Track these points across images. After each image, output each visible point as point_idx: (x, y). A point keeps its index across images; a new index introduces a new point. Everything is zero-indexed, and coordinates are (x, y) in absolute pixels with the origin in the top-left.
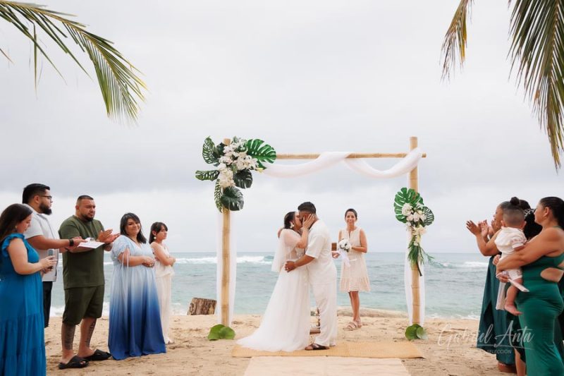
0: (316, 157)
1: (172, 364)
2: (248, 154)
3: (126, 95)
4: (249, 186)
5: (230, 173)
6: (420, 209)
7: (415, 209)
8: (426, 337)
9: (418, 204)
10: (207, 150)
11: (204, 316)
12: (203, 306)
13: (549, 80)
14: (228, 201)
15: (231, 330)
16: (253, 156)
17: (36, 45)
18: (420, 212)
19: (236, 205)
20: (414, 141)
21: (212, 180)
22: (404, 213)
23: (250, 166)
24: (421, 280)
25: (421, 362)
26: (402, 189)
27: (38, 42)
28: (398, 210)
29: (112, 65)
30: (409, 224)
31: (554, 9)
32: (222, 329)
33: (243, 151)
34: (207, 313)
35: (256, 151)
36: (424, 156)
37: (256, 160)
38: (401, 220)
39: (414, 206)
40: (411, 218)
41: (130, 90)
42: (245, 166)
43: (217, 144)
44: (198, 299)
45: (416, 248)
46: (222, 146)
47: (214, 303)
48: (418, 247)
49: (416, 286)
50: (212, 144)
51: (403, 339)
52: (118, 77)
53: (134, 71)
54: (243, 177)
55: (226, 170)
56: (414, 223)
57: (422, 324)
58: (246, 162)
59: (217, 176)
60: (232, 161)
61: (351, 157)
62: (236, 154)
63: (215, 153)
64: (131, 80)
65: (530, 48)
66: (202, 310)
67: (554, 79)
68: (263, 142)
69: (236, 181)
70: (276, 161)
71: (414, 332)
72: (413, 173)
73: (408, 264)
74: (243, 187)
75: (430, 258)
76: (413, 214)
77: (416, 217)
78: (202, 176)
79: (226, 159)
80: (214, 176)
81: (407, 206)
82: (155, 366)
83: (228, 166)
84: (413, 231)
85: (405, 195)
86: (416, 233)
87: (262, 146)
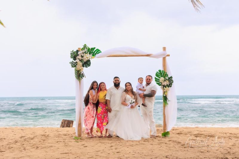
2: (90, 54)
5: (81, 64)
6: (167, 80)
7: (165, 80)
11: (68, 129)
12: (67, 123)
14: (79, 75)
18: (167, 81)
20: (164, 49)
22: (160, 82)
23: (89, 58)
26: (160, 71)
28: (157, 80)
30: (162, 87)
33: (88, 53)
34: (69, 127)
35: (92, 52)
38: (159, 85)
39: (165, 78)
40: (163, 84)
42: (86, 59)
43: (75, 50)
44: (64, 121)
46: (77, 51)
47: (72, 122)
48: (166, 97)
54: (87, 64)
55: (79, 62)
56: (164, 86)
59: (75, 66)
60: (81, 58)
62: (83, 56)
66: (67, 125)
68: (95, 48)
76: (164, 82)
77: (165, 83)
81: (162, 79)
83: (80, 60)
84: (164, 89)
85: (161, 74)
86: (165, 91)
87: (95, 50)
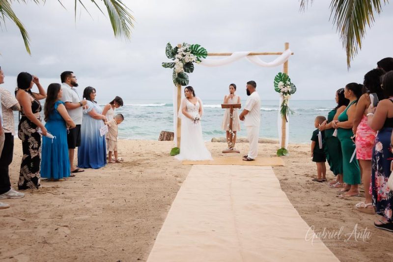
0: (230, 54)
1: (152, 167)
2: (191, 53)
3: (124, 25)
4: (192, 71)
5: (181, 64)
6: (288, 85)
7: (285, 85)
8: (288, 155)
9: (287, 82)
10: (168, 50)
11: (167, 142)
12: (167, 136)
14: (180, 80)
16: (194, 54)
18: (288, 86)
19: (184, 82)
20: (287, 45)
21: (171, 68)
22: (279, 87)
23: (192, 60)
24: (287, 124)
25: (283, 168)
26: (280, 74)
28: (276, 85)
29: (116, 8)
30: (282, 94)
32: (177, 150)
33: (188, 51)
34: (170, 140)
35: (196, 51)
36: (292, 54)
37: (196, 56)
38: (277, 91)
39: (285, 83)
40: (283, 90)
41: (126, 22)
42: (190, 60)
43: (173, 47)
44: (165, 132)
45: (285, 107)
46: (177, 48)
47: (173, 133)
48: (286, 106)
49: (284, 128)
50: (171, 47)
51: (275, 156)
52: (120, 15)
53: (128, 11)
54: (189, 67)
55: (179, 62)
56: (284, 93)
57: (286, 148)
58: (190, 58)
59: (174, 66)
60: (182, 58)
61: (250, 54)
62: (184, 53)
63: (172, 52)
64: (127, 16)
66: (167, 138)
68: (200, 46)
69: (184, 69)
70: (207, 57)
71: (282, 152)
72: (286, 64)
73: (280, 116)
74: (188, 72)
75: (293, 112)
76: (284, 88)
77: (286, 89)
78: (165, 65)
79: (179, 56)
80: (172, 65)
81: (281, 83)
82: (143, 168)
83: (180, 60)
84: (284, 97)
85: (281, 77)
86: (286, 99)
87: (199, 48)
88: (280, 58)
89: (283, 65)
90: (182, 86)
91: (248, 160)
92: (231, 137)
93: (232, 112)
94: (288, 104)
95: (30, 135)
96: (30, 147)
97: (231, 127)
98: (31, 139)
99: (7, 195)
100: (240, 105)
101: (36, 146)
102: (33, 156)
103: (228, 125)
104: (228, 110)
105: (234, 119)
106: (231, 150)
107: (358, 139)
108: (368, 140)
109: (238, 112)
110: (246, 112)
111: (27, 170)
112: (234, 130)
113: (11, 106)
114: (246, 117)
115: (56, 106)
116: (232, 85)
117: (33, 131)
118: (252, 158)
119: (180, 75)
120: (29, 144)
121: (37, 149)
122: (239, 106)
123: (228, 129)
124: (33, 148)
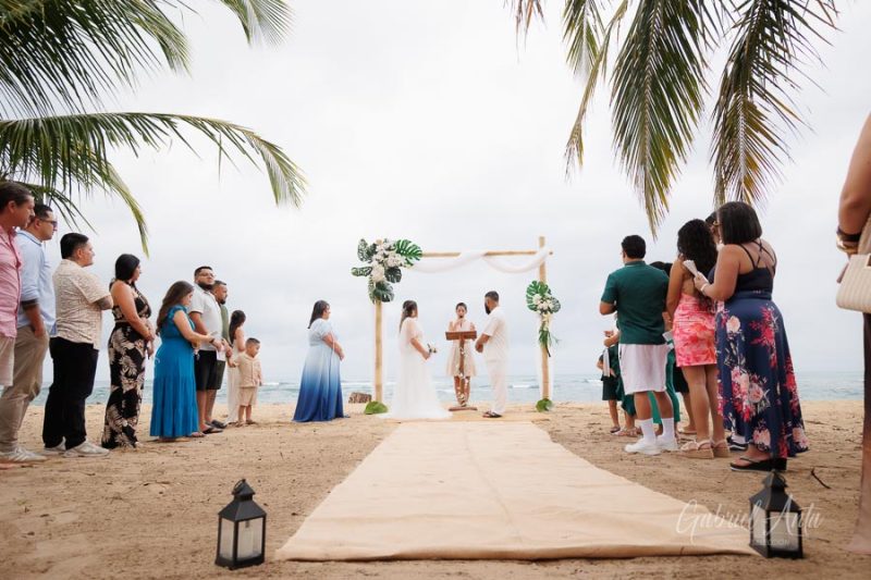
0: (457, 254)
2: (398, 252)
3: (292, 189)
4: (398, 281)
5: (382, 269)
6: (548, 299)
7: (544, 298)
8: (553, 409)
9: (546, 294)
10: (361, 250)
12: (361, 399)
13: (645, 169)
14: (380, 294)
15: (384, 406)
16: (402, 254)
17: (221, 148)
18: (548, 301)
19: (387, 296)
20: (542, 240)
21: (366, 275)
22: (535, 303)
23: (399, 263)
24: (550, 360)
26: (534, 282)
27: (223, 146)
28: (530, 300)
29: (281, 165)
30: (539, 312)
31: (644, 114)
32: (377, 406)
33: (393, 250)
35: (404, 250)
36: (551, 253)
37: (405, 258)
38: (531, 309)
39: (544, 296)
40: (540, 306)
41: (295, 185)
42: (395, 263)
43: (370, 244)
44: (357, 394)
45: (545, 333)
46: (375, 245)
48: (547, 332)
49: (545, 366)
50: (366, 244)
51: (534, 411)
52: (286, 175)
53: (299, 172)
54: (393, 273)
55: (378, 267)
56: (543, 311)
57: (550, 398)
58: (395, 259)
59: (370, 272)
60: (383, 259)
61: (488, 254)
62: (387, 253)
63: (370, 252)
64: (296, 178)
65: (628, 143)
67: (649, 168)
68: (410, 241)
69: (387, 276)
70: (422, 259)
71: (544, 405)
72: (542, 269)
73: (538, 346)
74: (393, 282)
75: (557, 341)
76: (542, 303)
77: (544, 306)
78: (357, 273)
79: (378, 256)
80: (367, 272)
81: (538, 296)
83: (380, 263)
84: (543, 317)
85: (536, 287)
86: (544, 320)
87: (410, 245)
88: (532, 260)
89: (537, 270)
90: (383, 303)
91: (492, 417)
92: (461, 385)
93: (462, 344)
94: (550, 328)
95: (123, 352)
96: (123, 372)
97: (461, 369)
98: (125, 360)
99: (79, 452)
100: (475, 332)
101: (133, 371)
102: (126, 388)
103: (458, 366)
104: (458, 342)
105: (466, 356)
106: (463, 406)
107: (678, 331)
108: (693, 332)
109: (471, 344)
110: (486, 338)
111: (115, 414)
112: (467, 374)
113: (97, 299)
114: (486, 347)
115: (171, 313)
116: (461, 304)
117: (130, 346)
118: (498, 413)
119: (380, 286)
120: (121, 367)
121: (135, 377)
122: (472, 335)
123: (457, 373)
124: (126, 375)
